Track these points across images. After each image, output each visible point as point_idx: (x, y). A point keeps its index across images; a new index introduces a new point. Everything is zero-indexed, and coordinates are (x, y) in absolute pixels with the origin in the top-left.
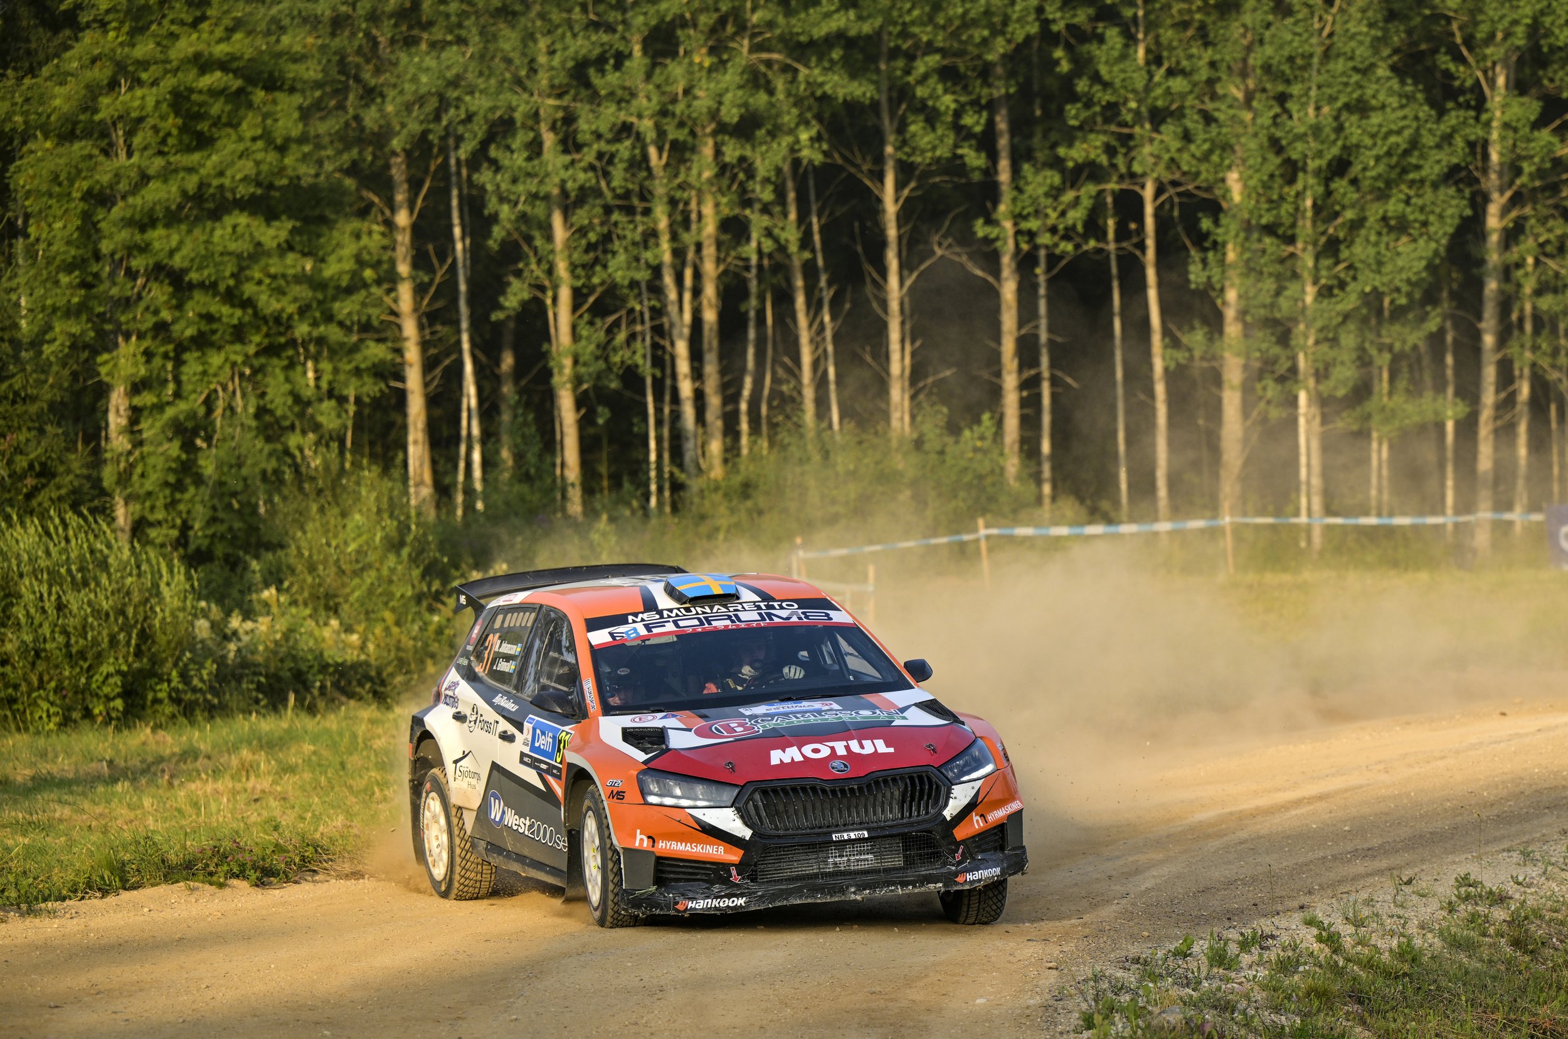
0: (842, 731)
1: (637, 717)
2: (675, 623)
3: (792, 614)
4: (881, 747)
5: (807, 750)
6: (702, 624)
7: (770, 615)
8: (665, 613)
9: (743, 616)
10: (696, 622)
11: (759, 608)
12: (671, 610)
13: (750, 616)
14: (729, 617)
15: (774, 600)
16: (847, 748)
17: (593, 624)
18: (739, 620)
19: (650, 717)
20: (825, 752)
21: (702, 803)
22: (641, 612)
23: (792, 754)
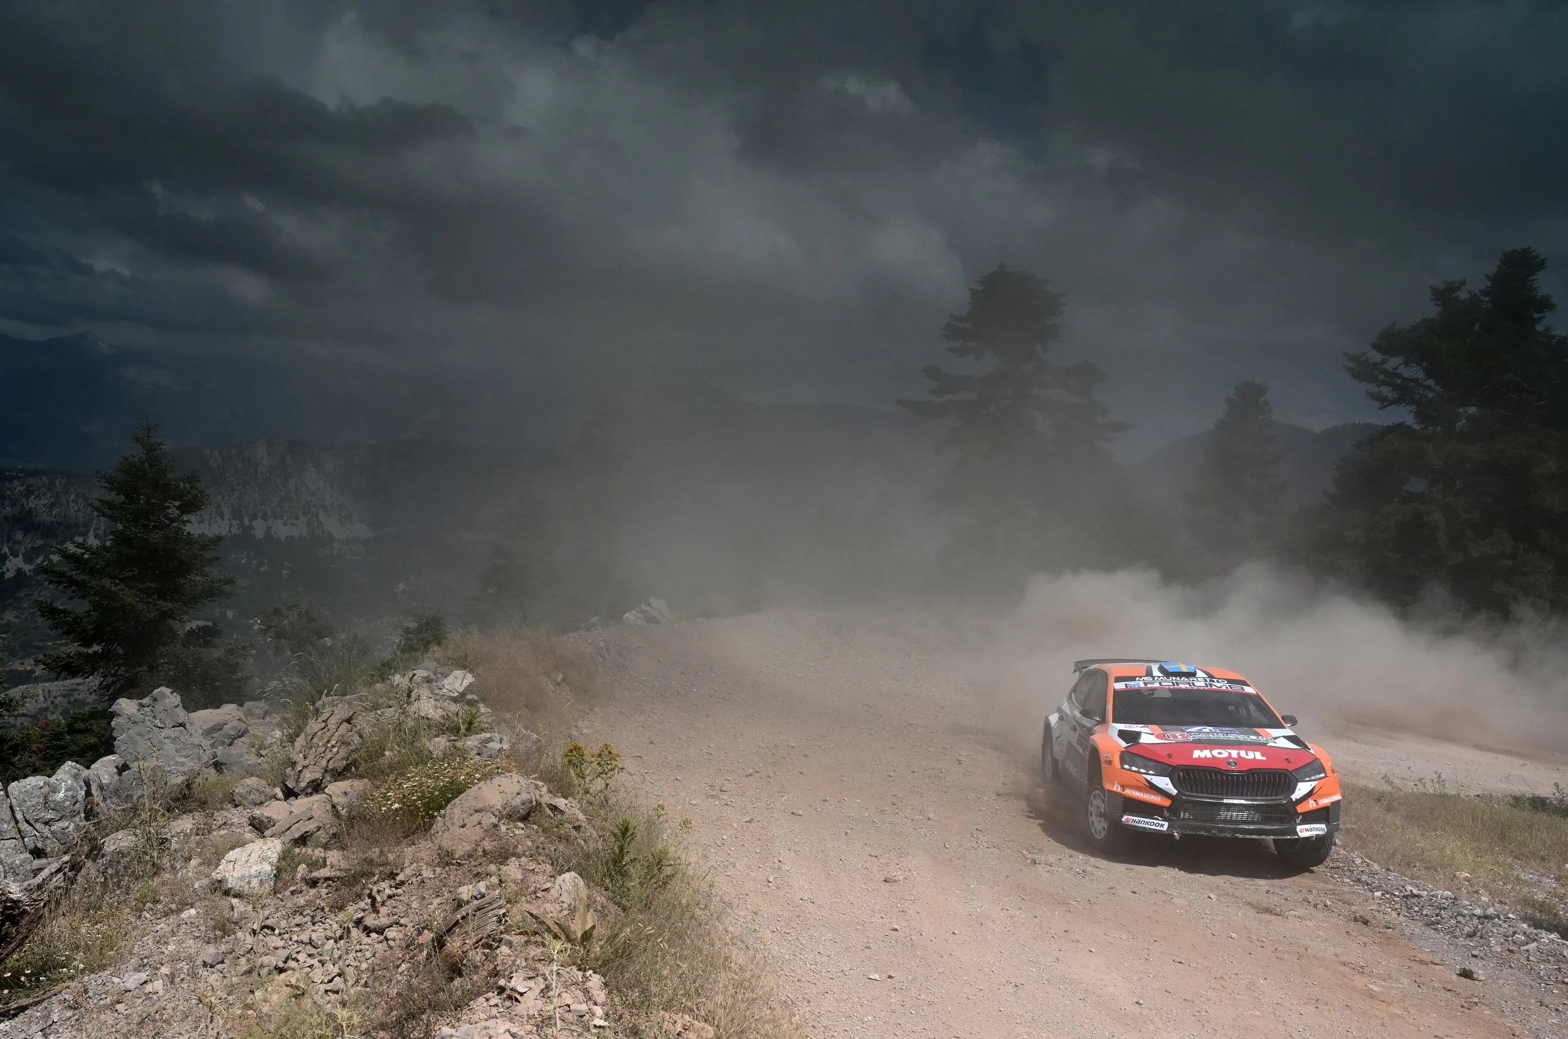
0: (1237, 745)
1: (1127, 725)
2: (1160, 683)
3: (1223, 685)
5: (1215, 753)
6: (1174, 685)
7: (1211, 684)
8: (1156, 678)
9: (1196, 684)
10: (1172, 684)
11: (1206, 681)
12: (1159, 677)
13: (1200, 683)
14: (1189, 683)
15: (1215, 678)
16: (1238, 754)
17: (1118, 679)
18: (1194, 685)
20: (1225, 754)
21: (1151, 772)
22: (1144, 676)
23: (1206, 754)
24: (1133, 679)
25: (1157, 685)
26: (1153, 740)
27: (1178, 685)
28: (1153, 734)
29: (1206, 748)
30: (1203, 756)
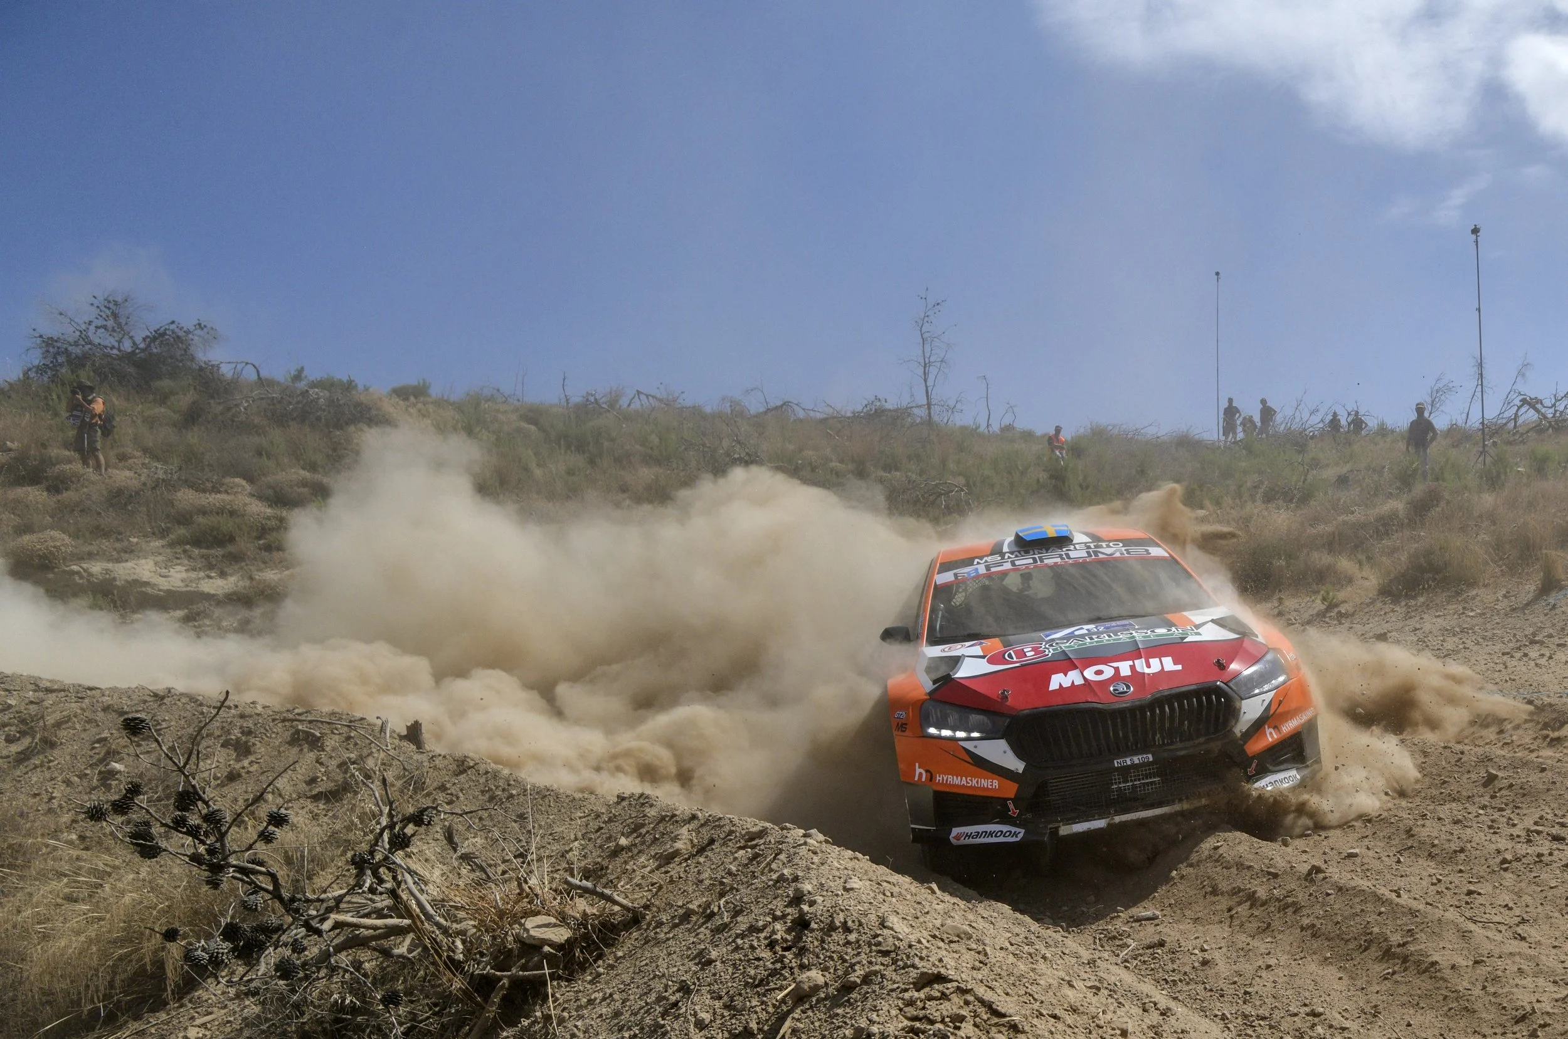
2: (1013, 563)
3: (1116, 551)
4: (1169, 664)
5: (1089, 673)
6: (1035, 561)
7: (1095, 553)
8: (1007, 557)
9: (1072, 554)
10: (1031, 562)
11: (1089, 547)
12: (1012, 553)
13: (1078, 554)
14: (1061, 556)
15: (1104, 541)
16: (1133, 668)
17: (945, 567)
18: (1069, 558)
19: (958, 645)
20: (1108, 672)
21: (975, 735)
22: (987, 556)
23: (1073, 678)
24: (969, 562)
25: (1007, 566)
26: (983, 667)
27: (1042, 560)
28: (983, 657)
29: (1075, 667)
30: (1067, 683)
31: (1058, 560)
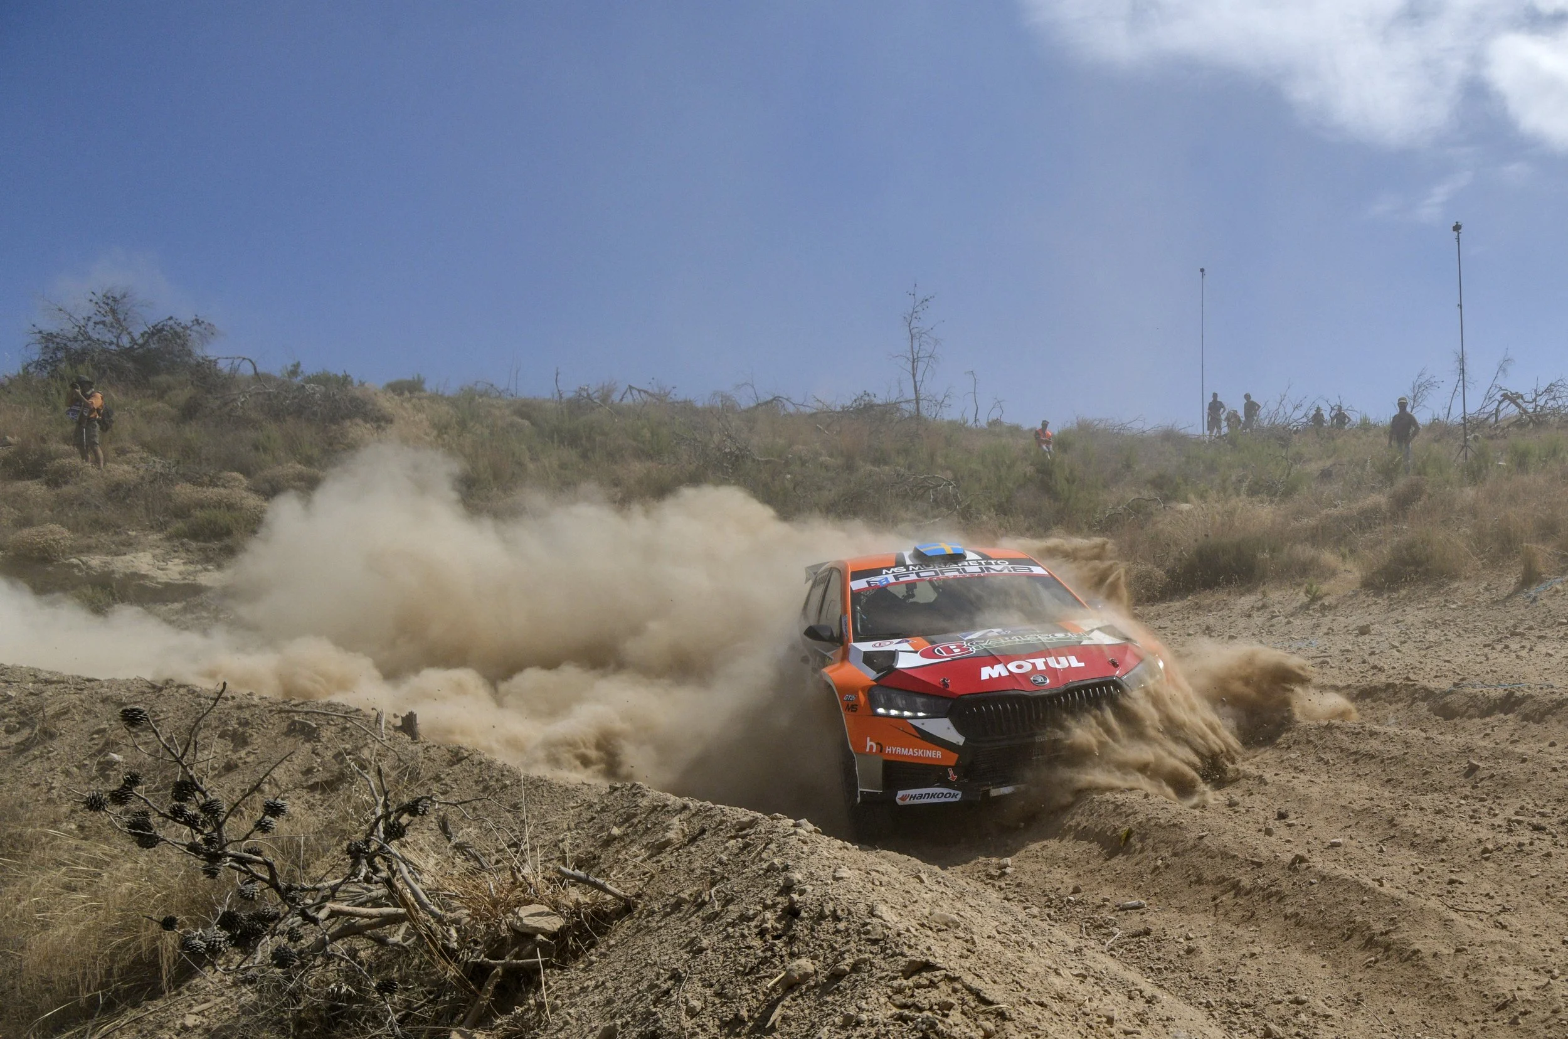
0: (1041, 650)
1: (877, 643)
2: (917, 574)
3: (1004, 568)
4: (1075, 663)
5: (1012, 667)
6: (936, 574)
7: (987, 569)
8: (911, 568)
9: (968, 569)
10: (933, 573)
11: (980, 564)
12: (915, 566)
13: (973, 569)
14: (958, 570)
15: (991, 559)
16: (1046, 663)
17: (857, 575)
18: (965, 572)
19: (887, 642)
20: (1027, 667)
21: (921, 714)
22: (894, 567)
23: (997, 671)
24: (878, 571)
25: (913, 577)
26: (918, 660)
27: (943, 573)
28: (915, 652)
29: (999, 662)
30: (995, 675)
31: (957, 573)
